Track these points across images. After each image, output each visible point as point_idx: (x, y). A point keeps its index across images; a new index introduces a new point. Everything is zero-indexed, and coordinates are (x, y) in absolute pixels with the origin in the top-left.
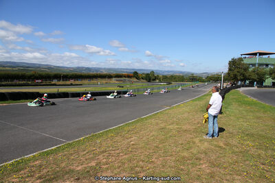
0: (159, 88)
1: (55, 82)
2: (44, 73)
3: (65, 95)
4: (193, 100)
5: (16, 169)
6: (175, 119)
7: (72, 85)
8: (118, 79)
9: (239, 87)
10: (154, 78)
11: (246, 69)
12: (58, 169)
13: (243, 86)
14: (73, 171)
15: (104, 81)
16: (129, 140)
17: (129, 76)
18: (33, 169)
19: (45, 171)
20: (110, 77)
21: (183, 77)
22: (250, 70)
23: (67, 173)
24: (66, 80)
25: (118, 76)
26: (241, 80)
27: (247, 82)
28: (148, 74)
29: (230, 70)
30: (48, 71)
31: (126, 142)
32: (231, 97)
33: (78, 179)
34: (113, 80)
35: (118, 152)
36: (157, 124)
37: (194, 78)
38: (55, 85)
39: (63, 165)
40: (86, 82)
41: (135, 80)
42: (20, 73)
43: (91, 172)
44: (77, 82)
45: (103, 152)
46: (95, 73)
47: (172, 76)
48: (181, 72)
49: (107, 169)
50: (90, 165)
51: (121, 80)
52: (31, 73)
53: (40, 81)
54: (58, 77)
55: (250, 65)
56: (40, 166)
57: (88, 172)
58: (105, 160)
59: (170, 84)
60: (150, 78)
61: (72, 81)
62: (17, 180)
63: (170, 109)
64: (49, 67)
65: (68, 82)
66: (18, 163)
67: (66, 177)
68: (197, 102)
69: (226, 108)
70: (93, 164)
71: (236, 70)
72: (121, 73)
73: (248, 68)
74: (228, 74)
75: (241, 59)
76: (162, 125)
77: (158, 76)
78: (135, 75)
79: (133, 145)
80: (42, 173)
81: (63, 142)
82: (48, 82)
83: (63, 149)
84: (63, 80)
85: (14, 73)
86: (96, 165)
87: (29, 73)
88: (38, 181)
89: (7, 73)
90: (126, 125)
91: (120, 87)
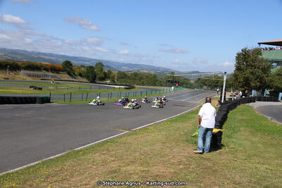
0: (110, 95)
4: (171, 121)
6: (137, 154)
8: (32, 72)
9: (252, 100)
10: (102, 75)
11: (266, 70)
13: (260, 99)
15: (1, 75)
17: (54, 69)
20: (15, 67)
21: (155, 76)
22: (273, 71)
25: (32, 67)
26: (257, 89)
27: (267, 92)
28: (91, 67)
29: (238, 68)
32: (238, 117)
34: (22, 75)
36: (105, 162)
37: (174, 81)
41: (65, 76)
47: (136, 75)
48: (153, 68)
51: (38, 76)
55: (273, 62)
59: (131, 87)
60: (96, 74)
63: (128, 135)
68: (180, 125)
69: (228, 137)
71: (249, 70)
72: (38, 62)
73: (270, 67)
74: (235, 75)
75: (258, 52)
76: (114, 165)
77: (110, 72)
78: (67, 68)
90: (44, 163)
91: (35, 88)
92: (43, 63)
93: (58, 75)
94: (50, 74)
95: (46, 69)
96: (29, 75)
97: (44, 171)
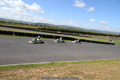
1: (80, 34)
2: (76, 31)
3: (84, 41)
5: (63, 65)
7: (87, 37)
8: (110, 37)
12: (77, 70)
14: (83, 73)
15: (102, 37)
16: (112, 68)
17: (116, 36)
18: (69, 67)
19: (73, 69)
20: (106, 35)
23: (81, 73)
24: (85, 35)
25: (110, 35)
30: (78, 30)
31: (111, 68)
33: (85, 77)
34: (107, 37)
35: (105, 72)
38: (80, 36)
39: (80, 69)
40: (93, 36)
42: (68, 30)
43: (91, 77)
44: (90, 36)
45: (98, 70)
46: (98, 32)
49: (99, 78)
50: (91, 73)
51: (112, 38)
52: (72, 30)
53: (75, 34)
54: (82, 33)
56: (71, 67)
57: (90, 76)
58: (98, 74)
61: (87, 35)
62: (63, 69)
64: (79, 29)
65: (85, 36)
66: (64, 63)
67: (80, 74)
70: (93, 73)
72: (112, 34)
79: (114, 71)
80: (71, 70)
81: (81, 60)
82: (78, 34)
83: (80, 63)
84: (84, 34)
85: (66, 30)
86: (94, 74)
87: (71, 30)
88: (70, 72)
89: (64, 29)
90: (112, 60)
91: (110, 41)
92: (113, 34)
93: (117, 38)
94: (115, 37)
95: (114, 36)
96: (109, 37)
97: (112, 62)
